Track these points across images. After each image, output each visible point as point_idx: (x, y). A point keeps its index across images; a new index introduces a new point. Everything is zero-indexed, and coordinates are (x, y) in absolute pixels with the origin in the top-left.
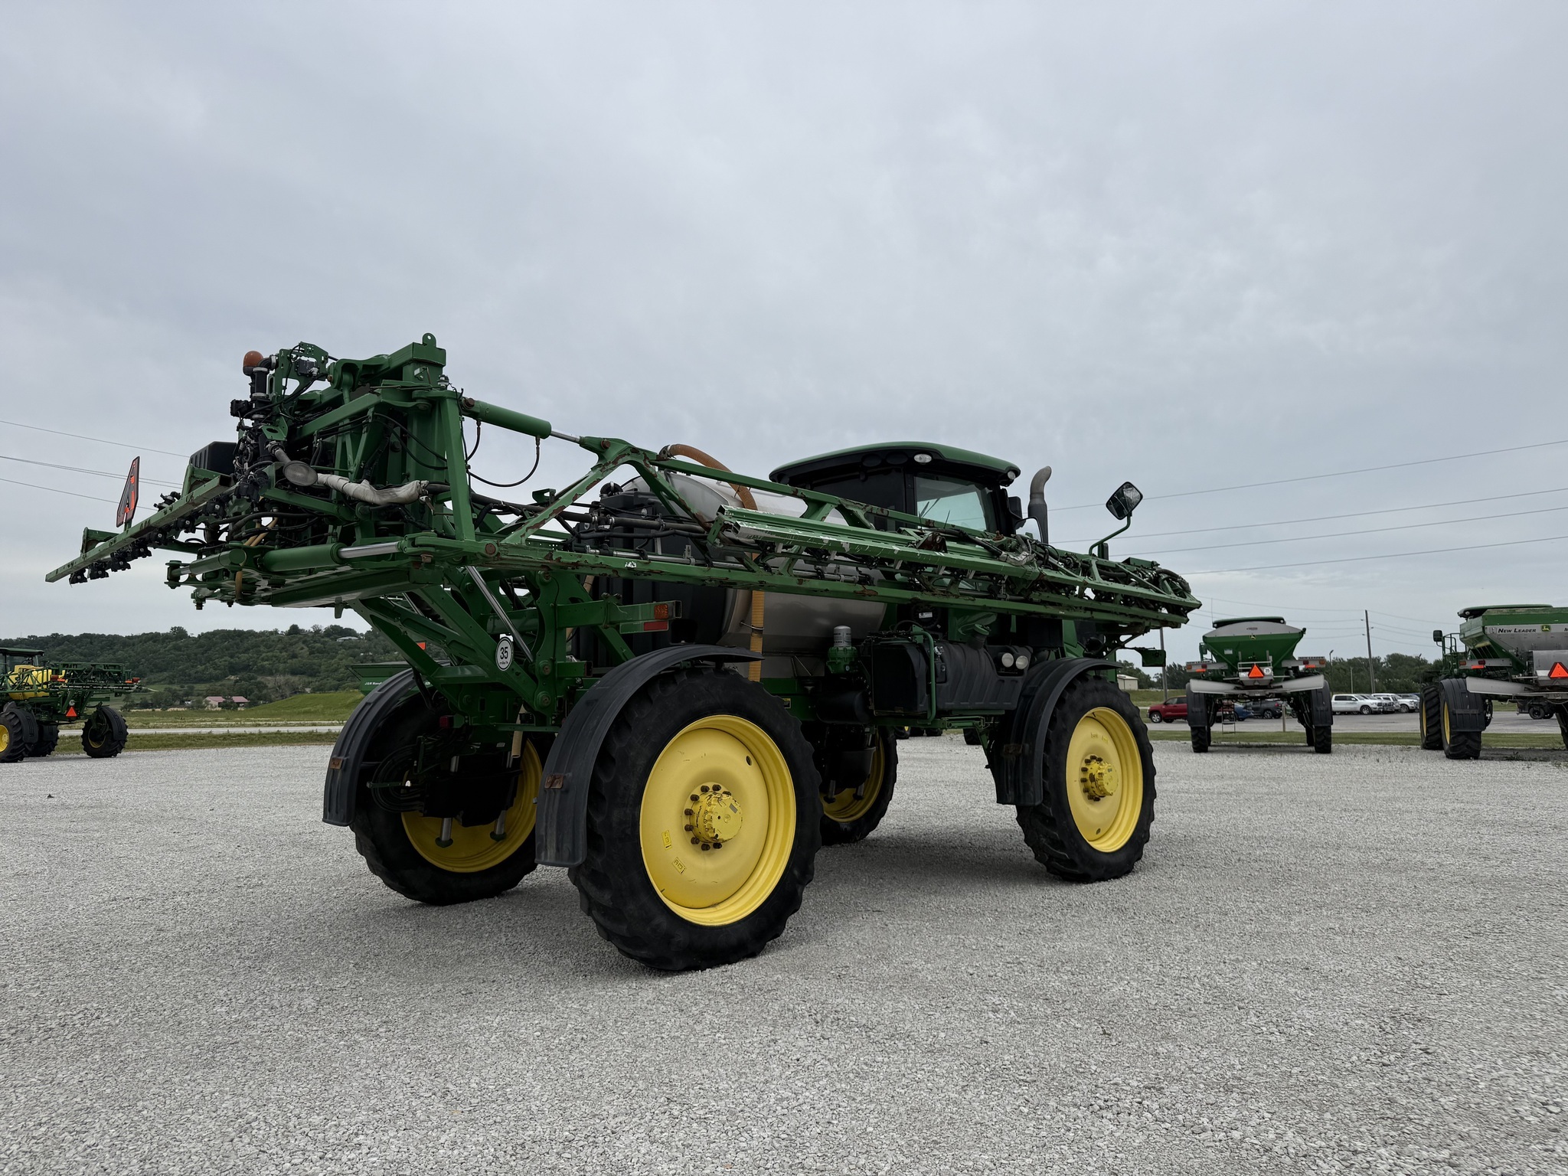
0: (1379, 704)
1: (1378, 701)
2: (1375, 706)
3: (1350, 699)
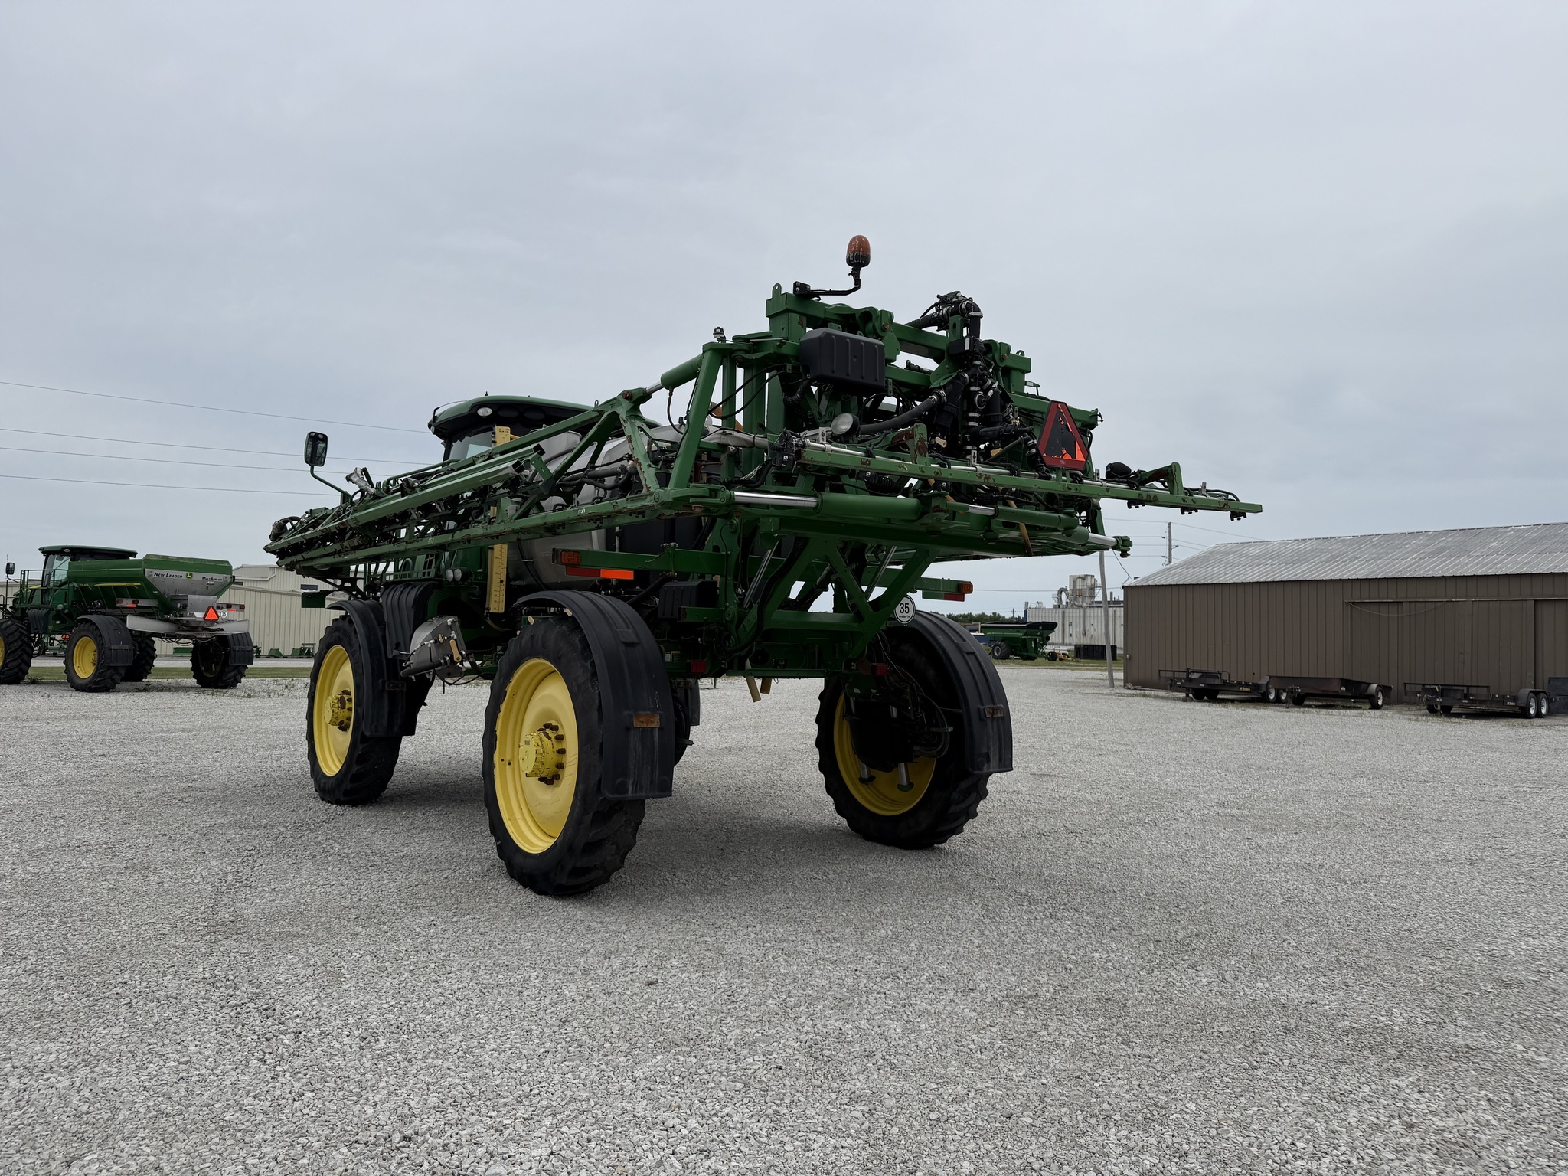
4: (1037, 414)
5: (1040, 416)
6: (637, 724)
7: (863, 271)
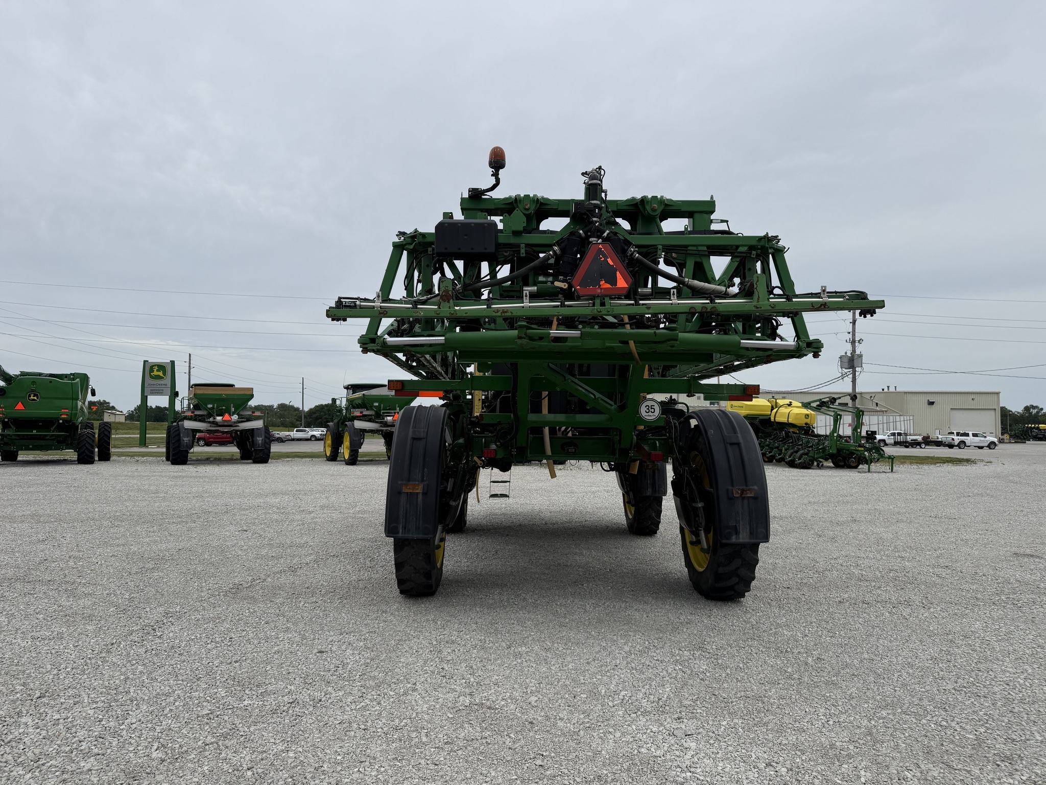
0: (321, 435)
1: (320, 433)
2: (319, 435)
3: (305, 431)
4: (689, 248)
5: (694, 248)
6: (405, 490)
7: (501, 171)
